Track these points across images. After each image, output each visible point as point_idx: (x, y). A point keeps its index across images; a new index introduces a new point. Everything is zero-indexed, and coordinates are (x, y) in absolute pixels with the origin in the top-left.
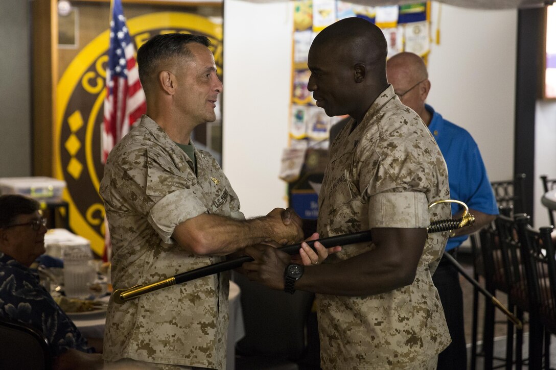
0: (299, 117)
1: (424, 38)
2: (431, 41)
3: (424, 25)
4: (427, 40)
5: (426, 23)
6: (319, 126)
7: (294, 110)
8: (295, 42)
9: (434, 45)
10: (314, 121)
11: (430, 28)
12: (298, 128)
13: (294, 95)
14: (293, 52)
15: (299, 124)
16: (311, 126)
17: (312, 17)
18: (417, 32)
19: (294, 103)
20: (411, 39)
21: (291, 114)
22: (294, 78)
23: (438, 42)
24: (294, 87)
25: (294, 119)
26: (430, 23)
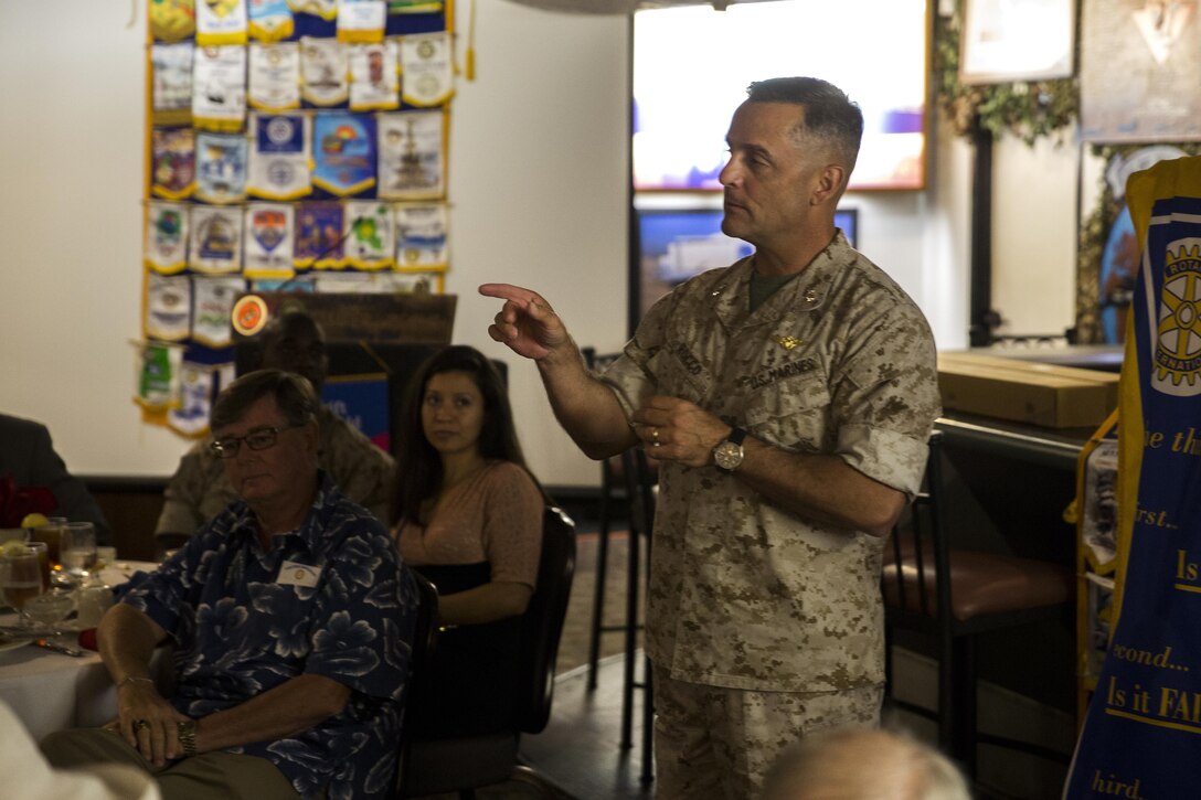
0: (168, 226)
1: (441, 65)
2: (456, 72)
3: (442, 40)
4: (448, 71)
5: (446, 35)
6: (214, 246)
7: (156, 213)
8: (154, 67)
9: (462, 82)
10: (204, 235)
11: (453, 46)
12: (167, 251)
13: (153, 180)
14: (151, 87)
15: (170, 243)
16: (195, 246)
17: (193, 14)
18: (426, 52)
19: (154, 197)
20: (413, 67)
21: (147, 220)
22: (152, 143)
23: (471, 76)
24: (154, 163)
25: (154, 232)
26: (454, 36)
